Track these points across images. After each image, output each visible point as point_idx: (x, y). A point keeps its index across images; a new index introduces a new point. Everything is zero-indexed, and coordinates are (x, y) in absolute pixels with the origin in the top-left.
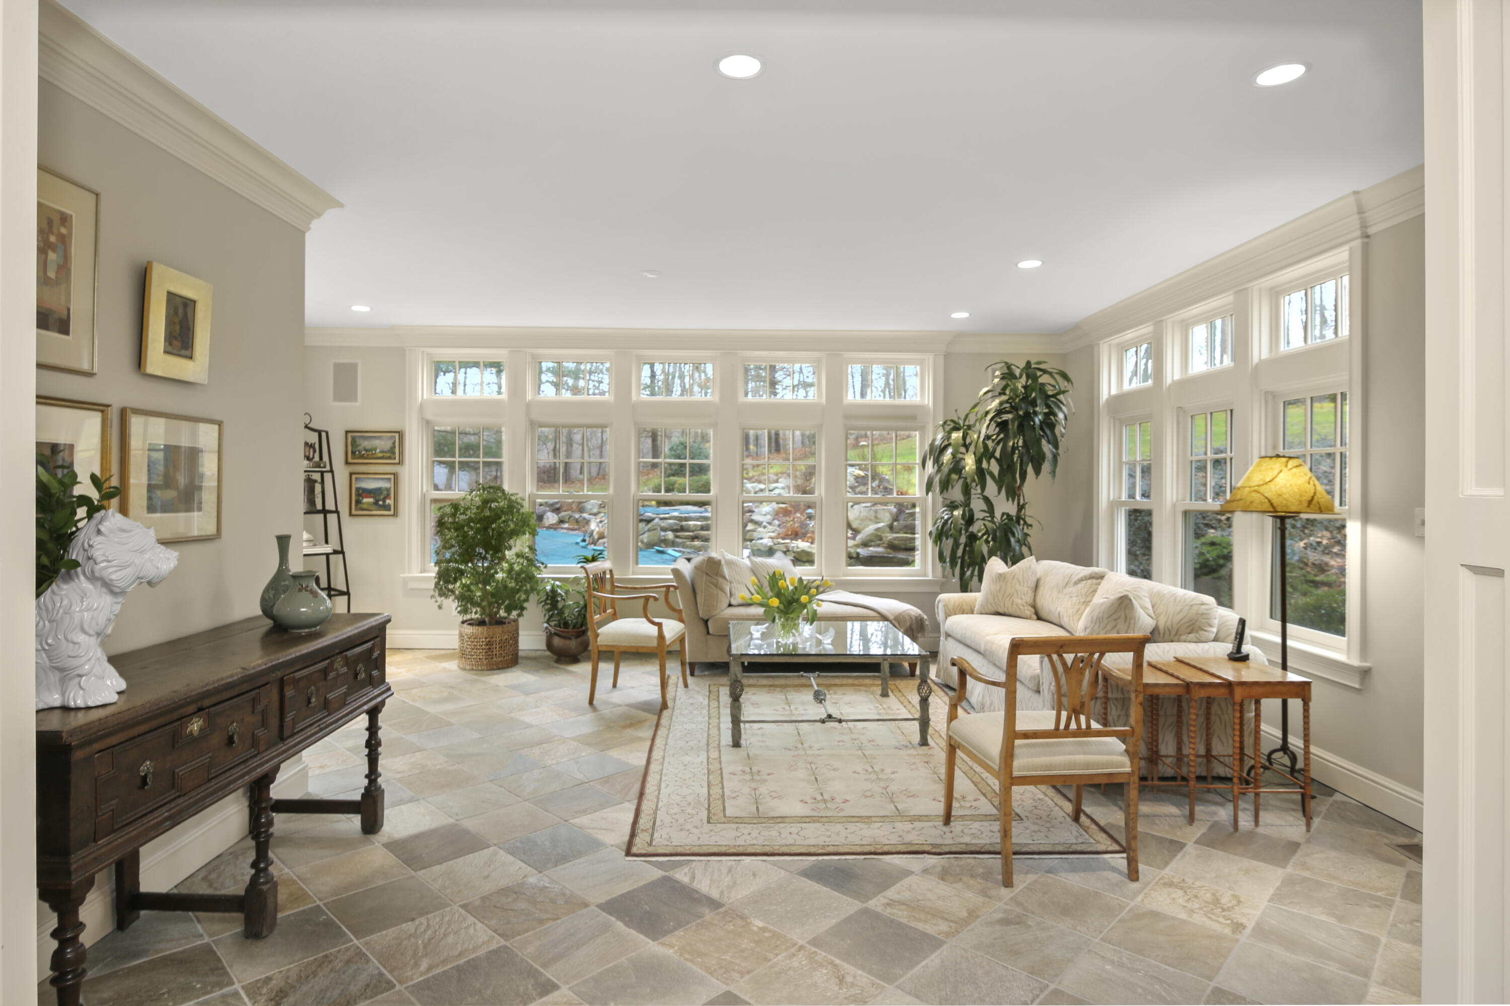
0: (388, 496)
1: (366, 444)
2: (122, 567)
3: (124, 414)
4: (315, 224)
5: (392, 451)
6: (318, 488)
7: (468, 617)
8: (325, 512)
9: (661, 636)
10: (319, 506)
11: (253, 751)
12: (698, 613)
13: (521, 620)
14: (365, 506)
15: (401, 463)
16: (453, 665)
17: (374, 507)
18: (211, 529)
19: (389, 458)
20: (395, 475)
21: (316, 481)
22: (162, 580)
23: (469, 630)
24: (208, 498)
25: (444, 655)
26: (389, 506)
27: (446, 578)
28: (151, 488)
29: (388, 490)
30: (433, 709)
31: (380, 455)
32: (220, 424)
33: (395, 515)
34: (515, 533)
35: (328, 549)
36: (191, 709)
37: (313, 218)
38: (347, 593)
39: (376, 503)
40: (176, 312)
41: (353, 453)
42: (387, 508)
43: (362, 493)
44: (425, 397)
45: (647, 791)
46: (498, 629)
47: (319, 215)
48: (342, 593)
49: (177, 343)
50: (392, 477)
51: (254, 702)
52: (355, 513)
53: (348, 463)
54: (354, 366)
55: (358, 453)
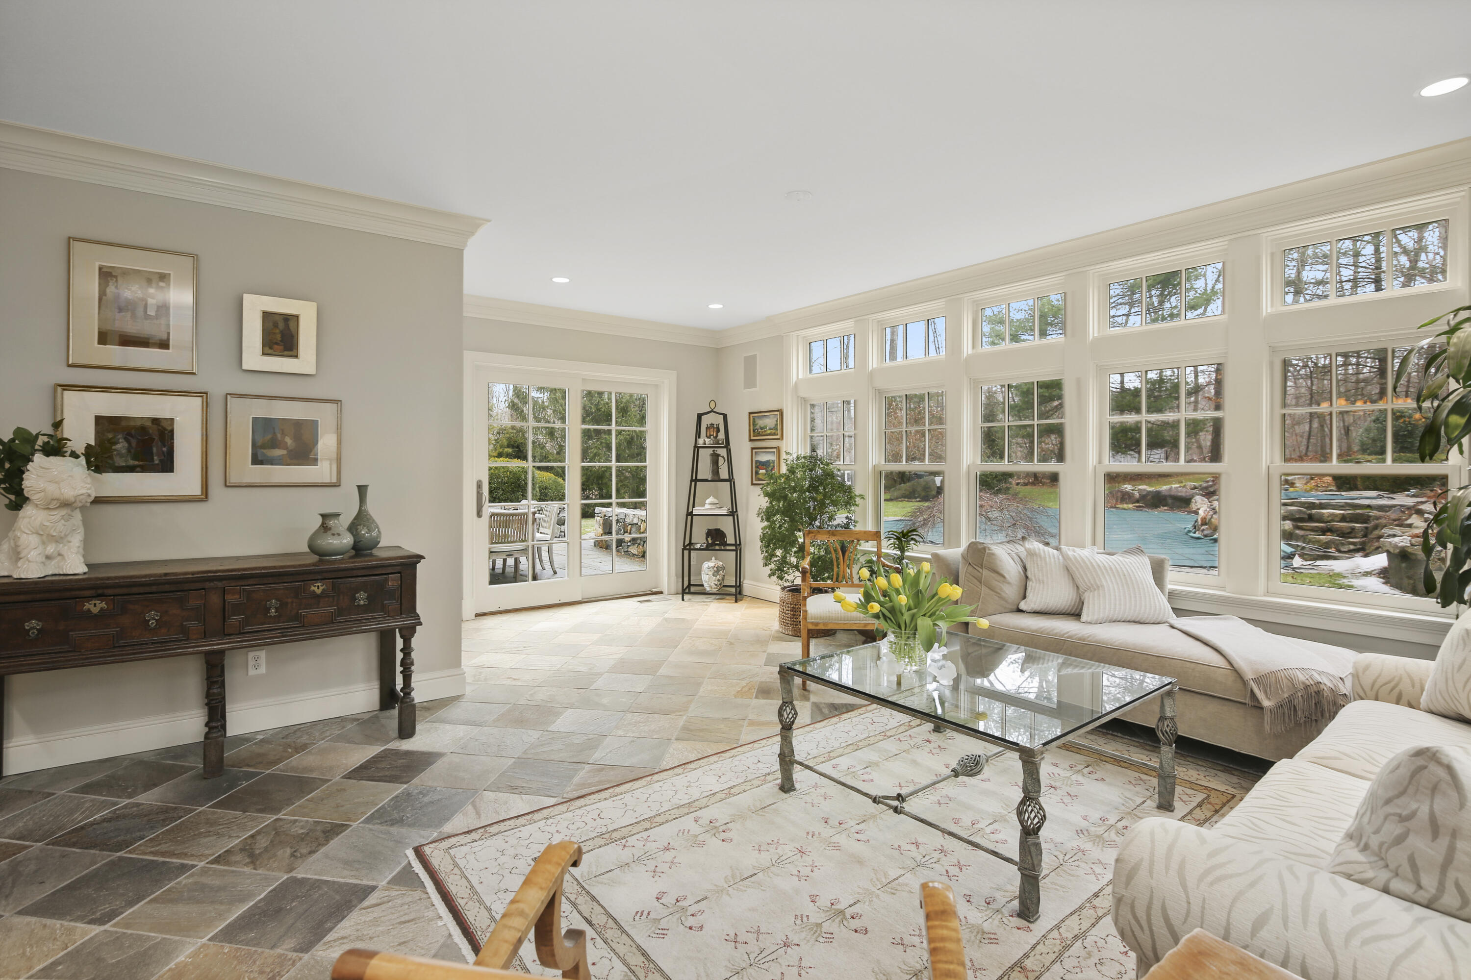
0: (774, 468)
1: (761, 423)
3: (226, 397)
5: (776, 427)
6: (722, 460)
14: (761, 476)
15: (782, 438)
17: (766, 477)
19: (775, 434)
20: (778, 446)
29: (773, 462)
31: (769, 432)
36: (89, 593)
39: (767, 474)
40: (274, 326)
41: (754, 431)
43: (760, 465)
44: (800, 377)
47: (473, 234)
49: (275, 347)
50: (776, 450)
51: (183, 601)
52: (754, 482)
53: (751, 440)
54: (755, 356)
55: (756, 433)
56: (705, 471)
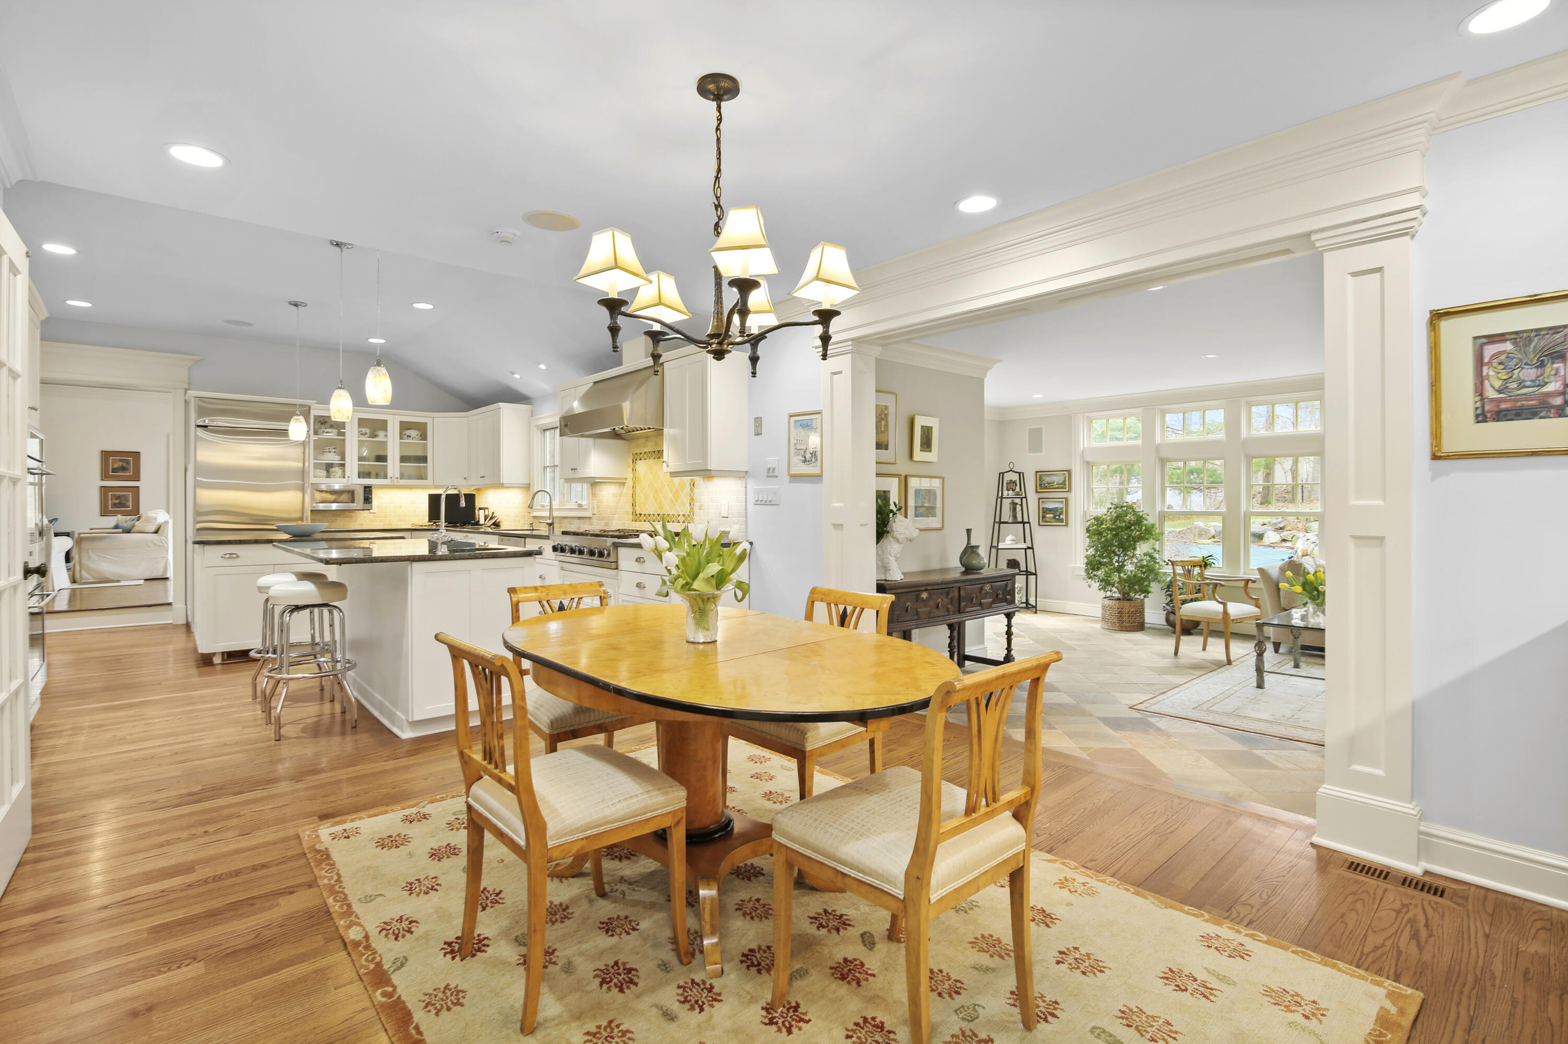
0: (1061, 513)
1: (1048, 479)
2: (901, 534)
3: (906, 477)
4: (989, 373)
5: (1064, 483)
6: (1019, 508)
7: (1109, 594)
8: (1023, 523)
9: (1225, 612)
10: (1020, 519)
11: (946, 613)
12: (1280, 604)
13: (1146, 600)
14: (1047, 520)
15: (1069, 491)
16: (1098, 626)
17: (1053, 520)
18: (939, 525)
19: (1062, 488)
20: (1066, 499)
21: (1017, 504)
22: (914, 539)
23: (1107, 602)
24: (939, 512)
25: (1090, 618)
26: (1062, 519)
27: (1093, 565)
28: (916, 507)
29: (1062, 509)
30: (1069, 642)
31: (1057, 486)
32: (943, 478)
33: (1066, 525)
34: (1141, 538)
35: (1025, 546)
36: (923, 588)
37: (987, 370)
38: (1035, 574)
39: (1054, 518)
40: (924, 434)
41: (1040, 485)
42: (1061, 520)
43: (1046, 511)
44: (1085, 446)
45: (1167, 694)
46: (1127, 604)
47: (990, 368)
48: (1032, 574)
49: (925, 446)
50: (1064, 500)
51: (947, 594)
52: (1041, 523)
53: (1037, 492)
54: (1041, 429)
55: (1042, 485)
56: (1007, 516)
